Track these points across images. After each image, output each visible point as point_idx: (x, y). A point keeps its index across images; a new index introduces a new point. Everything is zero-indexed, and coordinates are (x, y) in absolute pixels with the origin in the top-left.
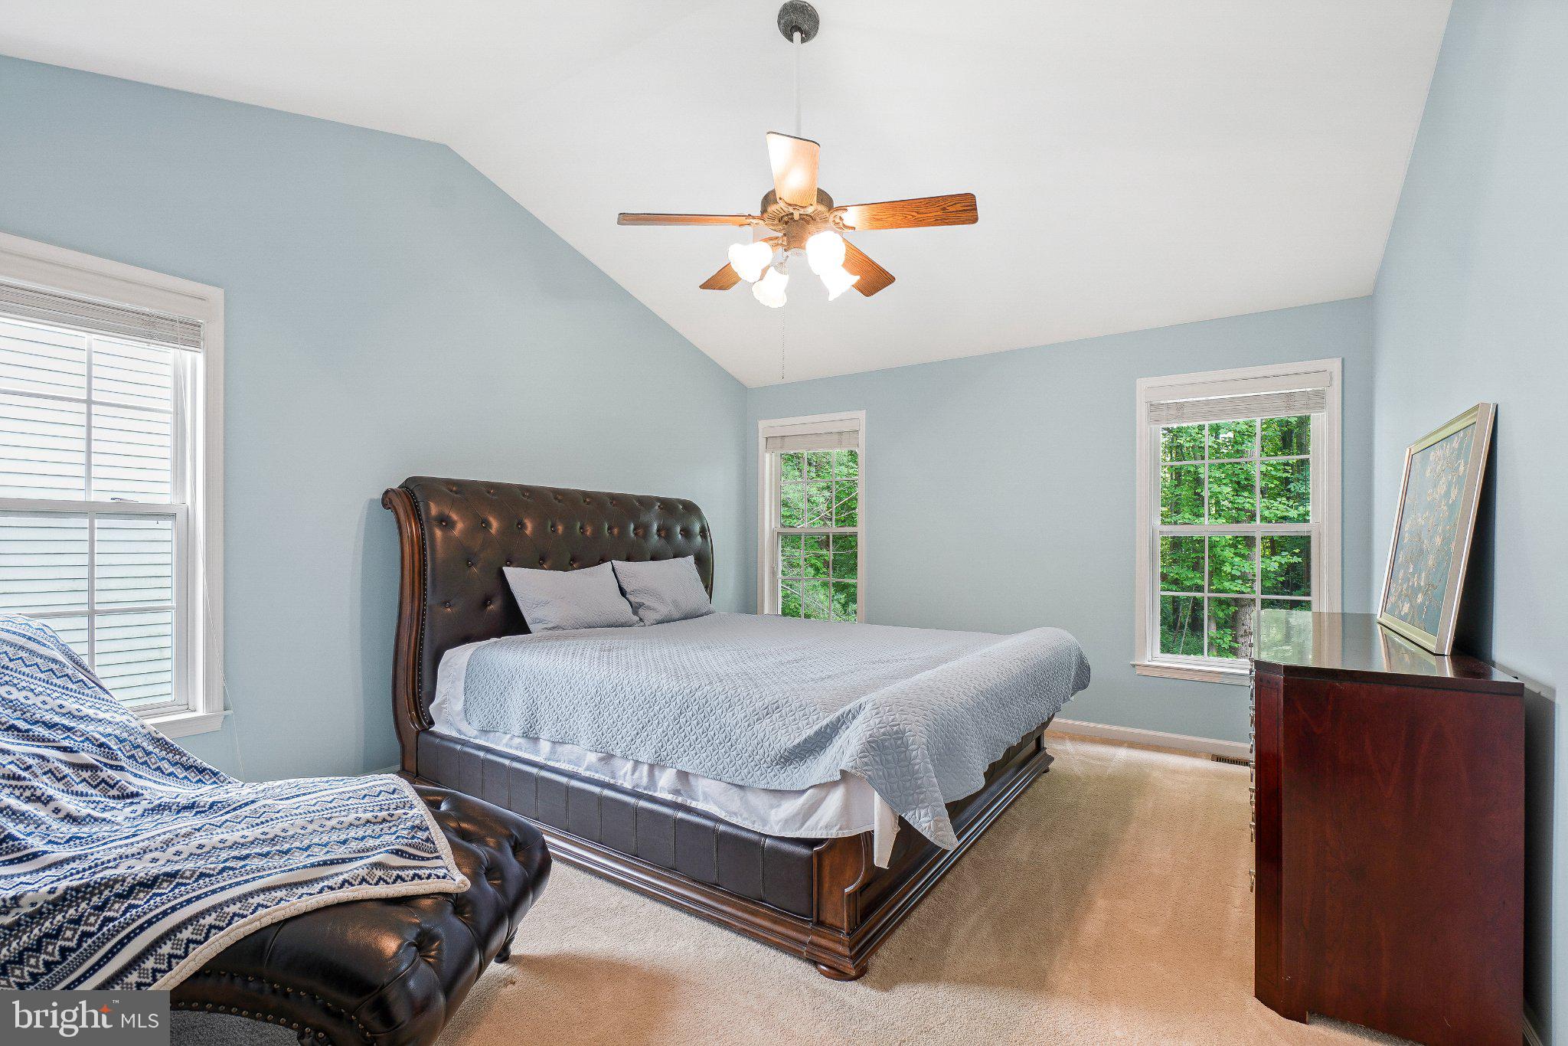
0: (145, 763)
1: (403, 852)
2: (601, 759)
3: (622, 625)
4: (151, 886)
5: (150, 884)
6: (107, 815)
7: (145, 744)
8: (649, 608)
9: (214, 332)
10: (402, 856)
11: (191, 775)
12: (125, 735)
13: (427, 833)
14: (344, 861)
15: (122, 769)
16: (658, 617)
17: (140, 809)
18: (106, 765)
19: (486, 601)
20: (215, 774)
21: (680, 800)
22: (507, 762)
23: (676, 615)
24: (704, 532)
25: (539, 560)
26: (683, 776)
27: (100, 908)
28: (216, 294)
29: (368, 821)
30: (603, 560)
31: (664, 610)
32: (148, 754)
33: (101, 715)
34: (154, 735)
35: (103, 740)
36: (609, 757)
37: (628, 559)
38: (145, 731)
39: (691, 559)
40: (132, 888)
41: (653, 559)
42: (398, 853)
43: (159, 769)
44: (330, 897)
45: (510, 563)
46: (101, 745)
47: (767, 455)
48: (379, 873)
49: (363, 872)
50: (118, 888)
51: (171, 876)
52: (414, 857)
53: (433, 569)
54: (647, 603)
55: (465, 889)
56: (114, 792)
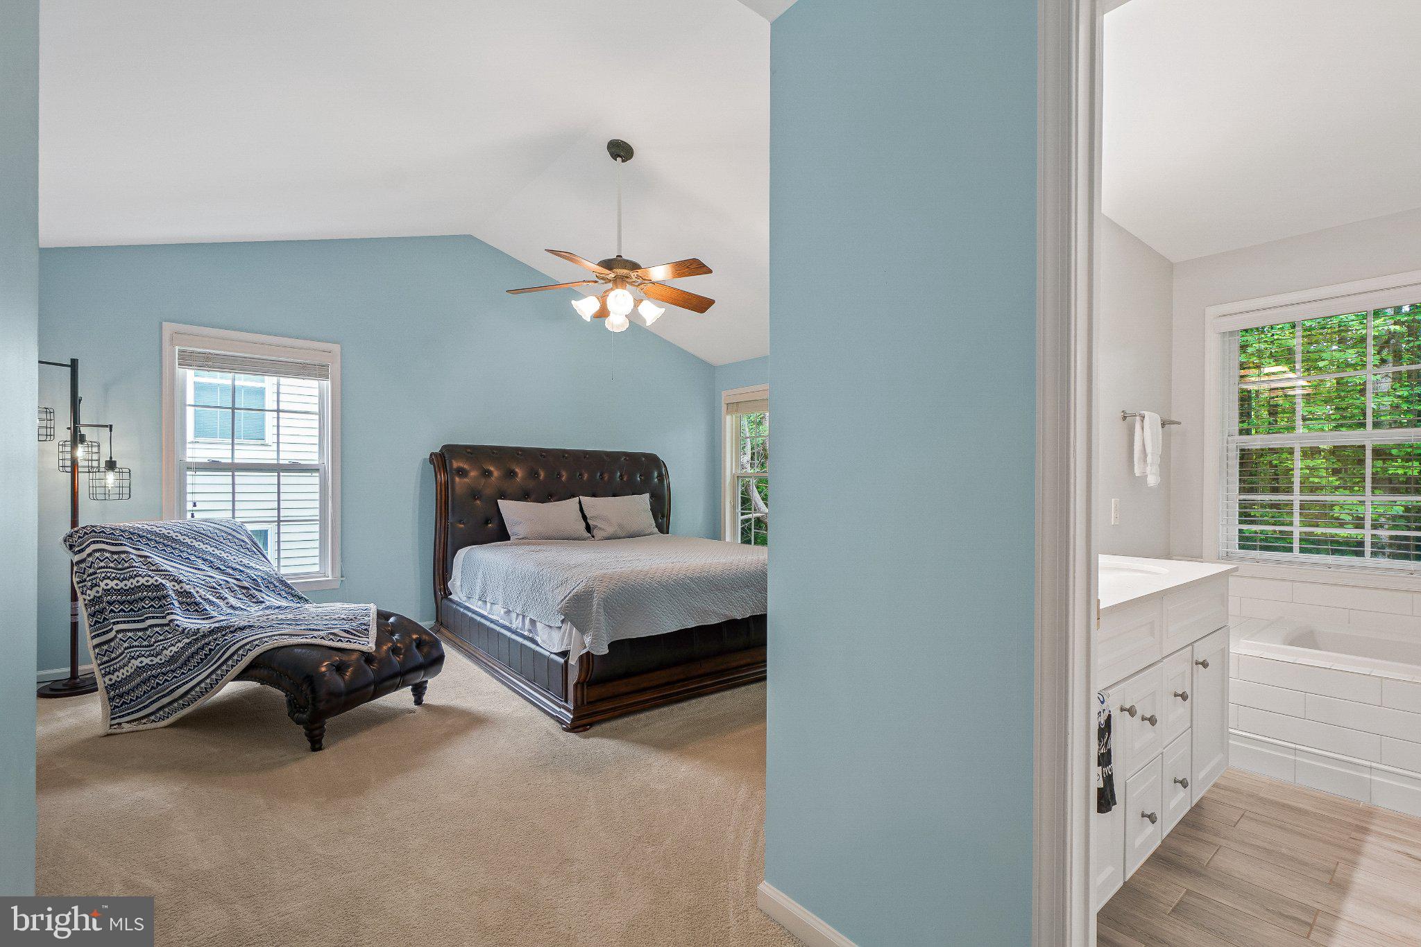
0: (274, 590)
1: (348, 631)
2: (505, 613)
3: (574, 539)
4: (243, 630)
5: (242, 629)
6: (248, 609)
7: (275, 582)
8: (600, 529)
9: (334, 369)
10: (347, 633)
11: (295, 599)
12: (266, 577)
13: (366, 627)
14: (319, 630)
15: (261, 591)
16: (605, 534)
17: (261, 607)
18: (254, 589)
19: (487, 522)
20: (306, 601)
21: (530, 636)
22: (470, 614)
23: (620, 533)
24: (661, 477)
25: (524, 496)
26: (533, 622)
27: (224, 636)
28: (336, 348)
29: (343, 619)
30: (574, 497)
31: (610, 530)
32: (276, 587)
33: (258, 567)
34: (281, 578)
35: (255, 577)
36: (508, 612)
37: (594, 495)
38: (277, 577)
39: (647, 496)
40: (236, 629)
41: (614, 495)
42: (345, 631)
43: (280, 594)
44: (304, 641)
45: (504, 496)
46: (254, 580)
47: (728, 418)
48: (331, 637)
49: (324, 635)
50: (232, 629)
51: (251, 626)
52: (355, 635)
53: (453, 501)
54: (599, 526)
55: (371, 651)
56: (254, 600)
